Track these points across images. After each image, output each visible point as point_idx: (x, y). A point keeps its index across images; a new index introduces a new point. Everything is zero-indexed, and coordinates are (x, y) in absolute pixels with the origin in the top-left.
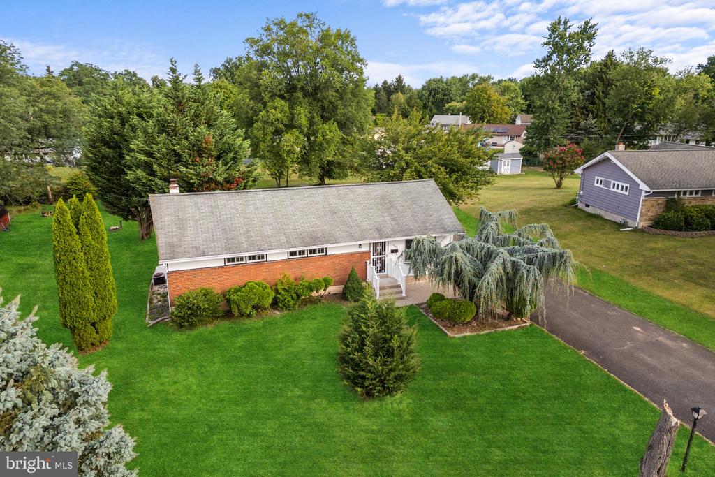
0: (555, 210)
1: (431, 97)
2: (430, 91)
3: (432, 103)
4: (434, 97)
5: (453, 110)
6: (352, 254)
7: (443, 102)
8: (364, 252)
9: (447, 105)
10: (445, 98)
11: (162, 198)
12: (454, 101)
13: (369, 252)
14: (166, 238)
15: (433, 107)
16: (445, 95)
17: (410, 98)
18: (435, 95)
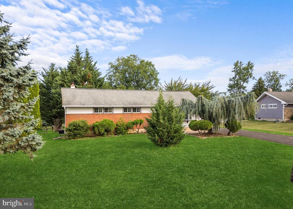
11: (67, 89)
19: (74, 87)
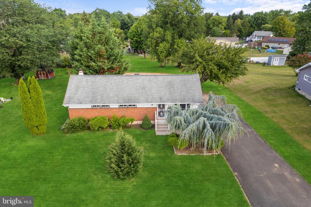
0: (281, 90)
1: (255, 22)
2: (255, 19)
3: (256, 25)
4: (257, 22)
5: (266, 28)
6: (148, 108)
7: (261, 24)
8: (154, 108)
9: (263, 26)
10: (263, 22)
11: (75, 76)
12: (267, 24)
13: (157, 108)
14: (69, 94)
15: (255, 26)
16: (263, 20)
17: (244, 22)
18: (257, 20)
19: (82, 74)
